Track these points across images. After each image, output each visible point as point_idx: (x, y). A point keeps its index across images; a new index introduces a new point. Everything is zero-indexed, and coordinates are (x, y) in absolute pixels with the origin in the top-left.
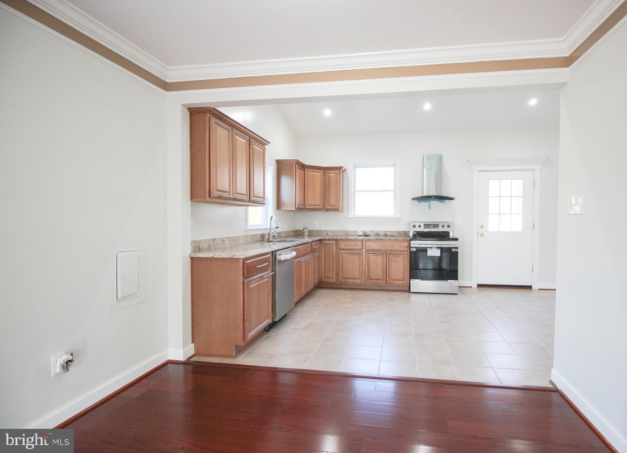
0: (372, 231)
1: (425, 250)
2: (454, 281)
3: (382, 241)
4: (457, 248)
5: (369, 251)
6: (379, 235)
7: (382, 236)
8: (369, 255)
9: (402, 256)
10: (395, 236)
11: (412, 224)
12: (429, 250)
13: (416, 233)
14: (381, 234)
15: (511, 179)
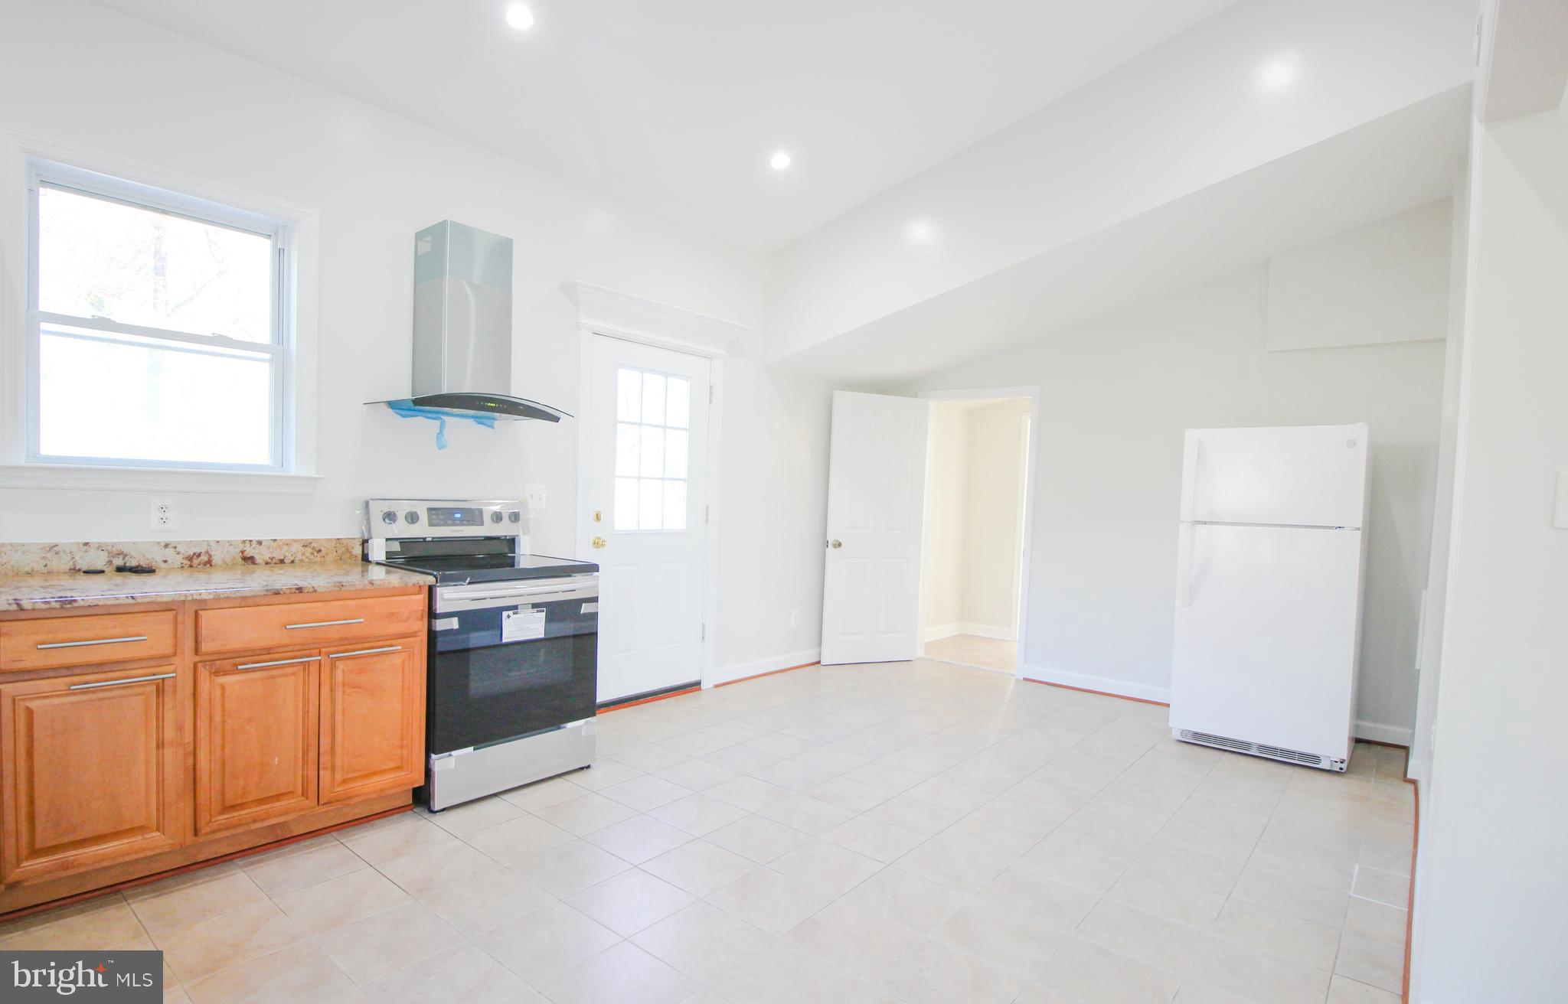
0: (166, 546)
1: (490, 619)
2: (586, 723)
3: (300, 596)
4: (595, 600)
6: (209, 562)
7: (228, 566)
8: (223, 680)
9: (397, 660)
10: (293, 562)
11: (377, 510)
12: (509, 616)
13: (396, 547)
14: (217, 559)
15: (666, 375)
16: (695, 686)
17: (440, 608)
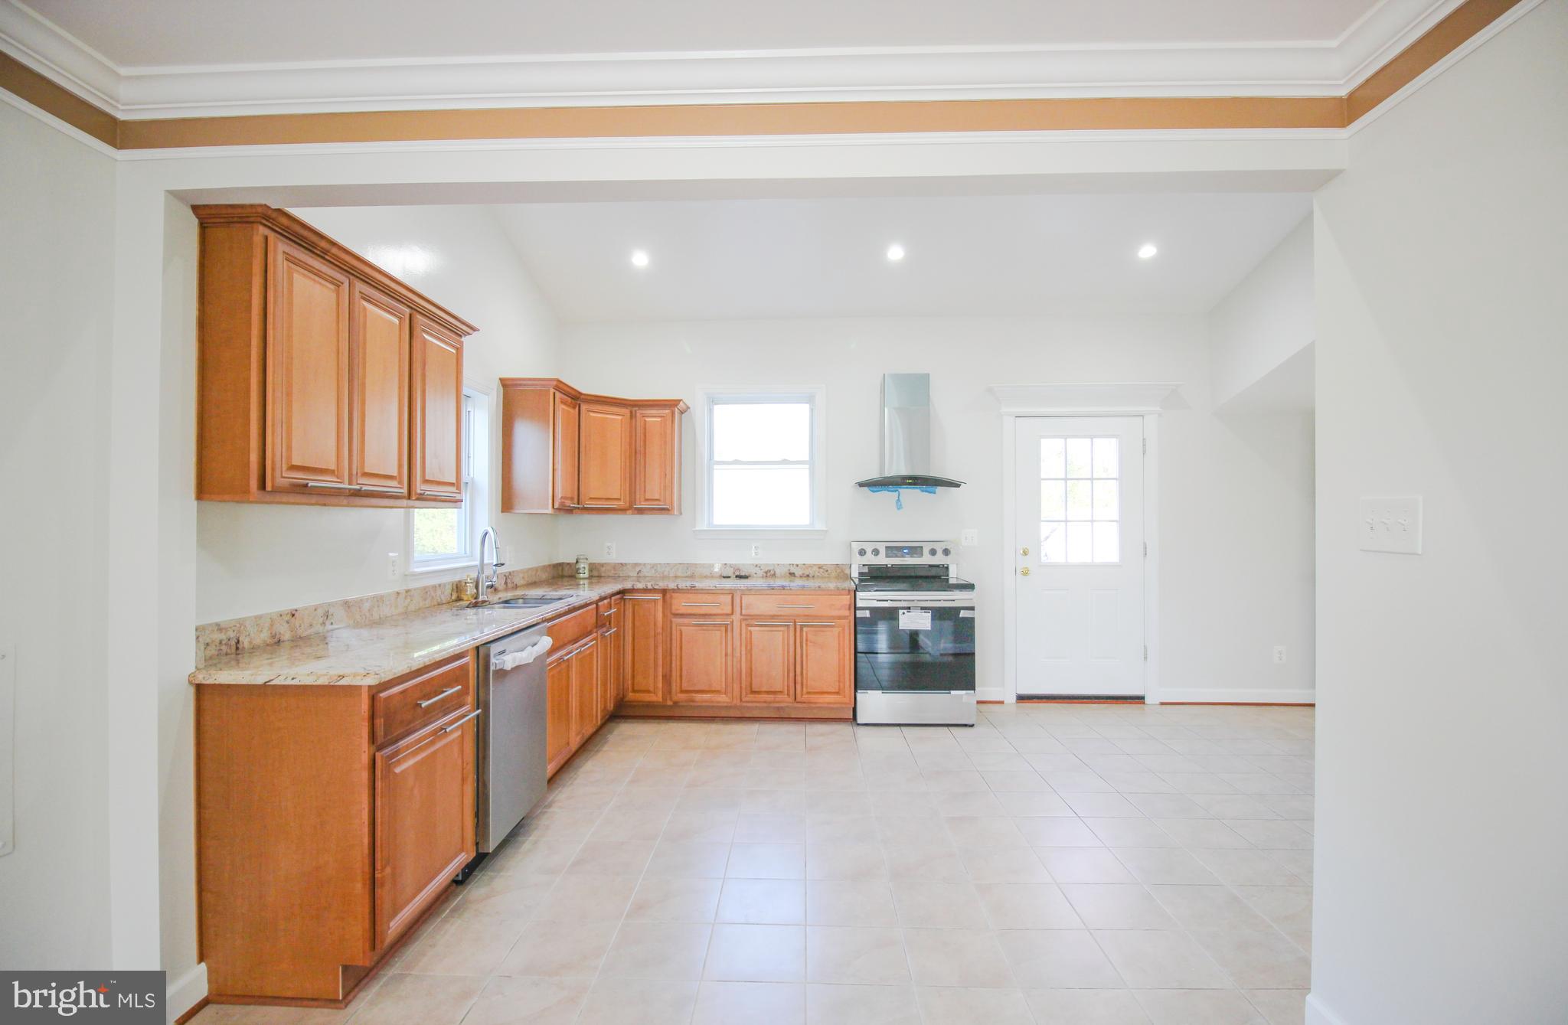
0: (756, 566)
1: (892, 616)
2: (967, 694)
3: (783, 592)
4: (972, 609)
5: (749, 619)
6: (774, 574)
7: (782, 577)
8: (750, 628)
9: (836, 631)
10: (813, 576)
11: (856, 547)
12: (904, 613)
13: (866, 570)
14: (778, 572)
15: (1092, 437)
16: (1139, 699)
17: (860, 604)
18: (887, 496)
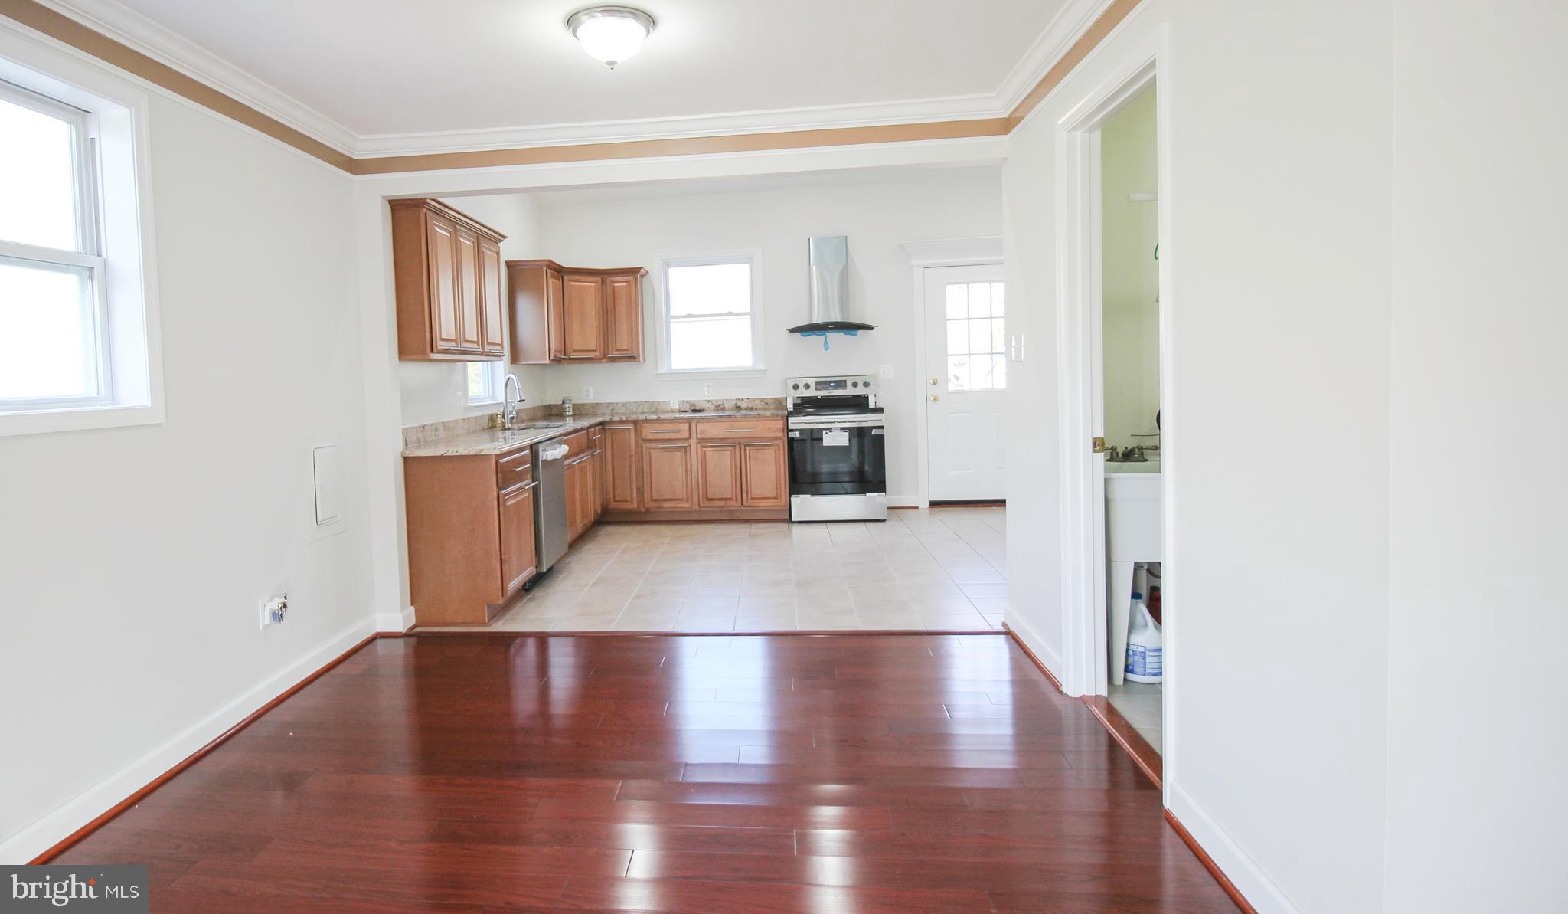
0: (709, 401)
1: (818, 435)
2: (879, 495)
4: (882, 427)
5: (706, 442)
6: (724, 408)
7: (730, 408)
8: (705, 449)
9: (774, 448)
10: (756, 407)
11: (791, 383)
12: (827, 433)
13: (799, 400)
14: (727, 406)
17: (792, 426)
18: (816, 339)
